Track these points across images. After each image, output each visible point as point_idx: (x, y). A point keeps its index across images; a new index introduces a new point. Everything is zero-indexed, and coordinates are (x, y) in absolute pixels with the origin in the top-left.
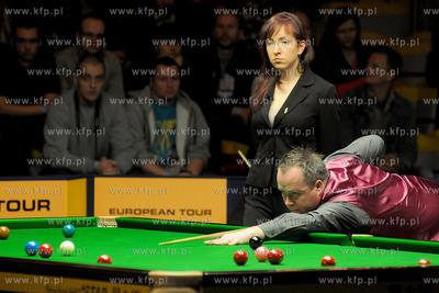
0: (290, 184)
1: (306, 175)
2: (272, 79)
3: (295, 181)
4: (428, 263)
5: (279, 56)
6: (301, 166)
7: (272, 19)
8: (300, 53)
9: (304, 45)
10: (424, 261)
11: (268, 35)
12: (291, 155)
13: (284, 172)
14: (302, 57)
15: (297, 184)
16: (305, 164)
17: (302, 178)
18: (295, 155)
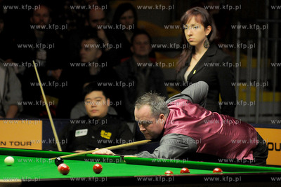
0: (143, 117)
1: (153, 111)
2: (190, 52)
3: (146, 115)
4: (171, 173)
5: (191, 37)
6: (150, 104)
7: (187, 13)
8: (207, 35)
9: (210, 29)
10: (168, 172)
11: (184, 22)
12: (143, 98)
13: (139, 109)
14: (209, 37)
15: (147, 117)
16: (152, 103)
17: (151, 113)
18: (146, 98)
